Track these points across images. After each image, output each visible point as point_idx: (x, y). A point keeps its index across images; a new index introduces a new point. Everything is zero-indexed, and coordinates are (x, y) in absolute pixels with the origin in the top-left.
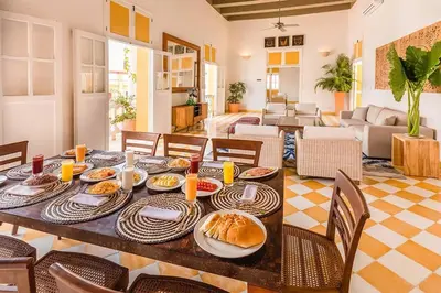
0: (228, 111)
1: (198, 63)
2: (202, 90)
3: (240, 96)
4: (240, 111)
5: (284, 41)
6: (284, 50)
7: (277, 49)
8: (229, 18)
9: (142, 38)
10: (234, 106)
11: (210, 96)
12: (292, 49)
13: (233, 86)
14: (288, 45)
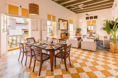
0: (76, 35)
1: (67, 24)
2: (69, 30)
3: (80, 32)
4: (80, 35)
5: (91, 18)
6: (91, 20)
7: (89, 20)
8: (76, 13)
9: (54, 20)
10: (78, 34)
11: (71, 31)
12: (94, 20)
13: (78, 29)
14: (92, 18)
